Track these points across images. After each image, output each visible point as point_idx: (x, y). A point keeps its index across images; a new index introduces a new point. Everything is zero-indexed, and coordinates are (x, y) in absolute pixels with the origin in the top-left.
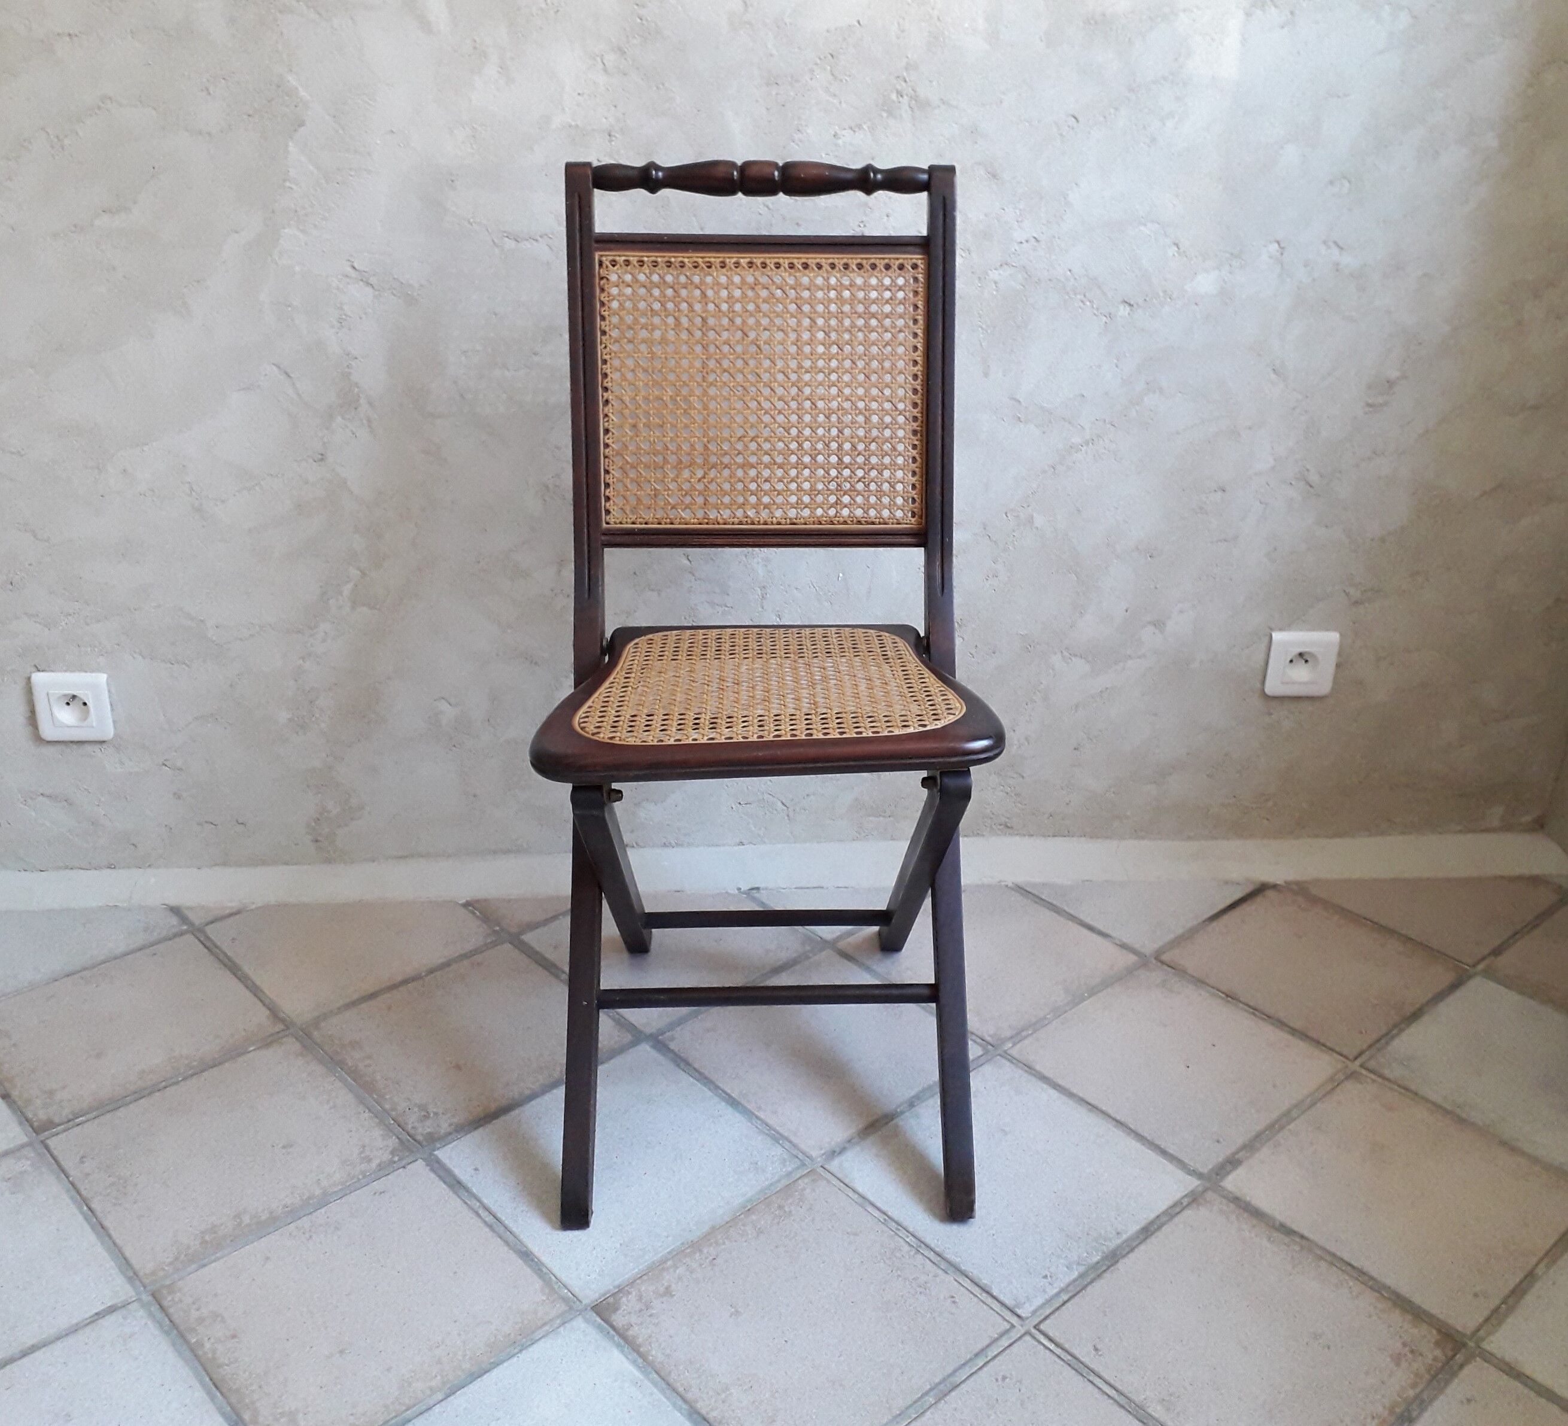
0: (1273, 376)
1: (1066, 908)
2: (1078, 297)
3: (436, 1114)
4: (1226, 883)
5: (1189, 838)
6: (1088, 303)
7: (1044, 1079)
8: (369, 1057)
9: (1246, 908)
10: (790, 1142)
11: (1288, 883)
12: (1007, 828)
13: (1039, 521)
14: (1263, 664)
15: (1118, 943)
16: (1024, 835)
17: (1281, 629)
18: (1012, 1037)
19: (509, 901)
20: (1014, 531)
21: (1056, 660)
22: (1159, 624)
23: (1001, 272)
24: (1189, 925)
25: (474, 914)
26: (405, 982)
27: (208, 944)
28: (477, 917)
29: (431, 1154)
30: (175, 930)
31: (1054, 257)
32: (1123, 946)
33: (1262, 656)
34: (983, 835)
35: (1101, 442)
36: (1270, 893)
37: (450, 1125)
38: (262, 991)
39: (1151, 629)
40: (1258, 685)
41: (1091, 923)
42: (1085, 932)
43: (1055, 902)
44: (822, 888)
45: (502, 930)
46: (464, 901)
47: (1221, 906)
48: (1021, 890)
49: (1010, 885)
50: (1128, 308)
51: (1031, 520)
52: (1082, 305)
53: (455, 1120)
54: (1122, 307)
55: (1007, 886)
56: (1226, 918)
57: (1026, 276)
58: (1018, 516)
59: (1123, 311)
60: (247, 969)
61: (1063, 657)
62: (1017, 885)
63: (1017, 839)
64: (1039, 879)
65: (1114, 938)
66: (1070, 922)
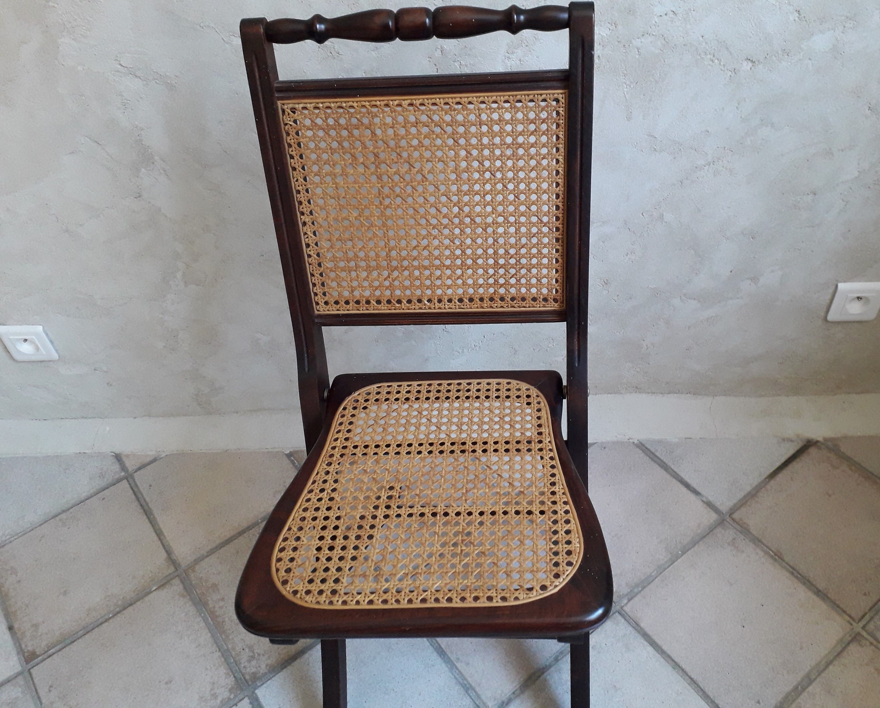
0: (868, 112)
1: (672, 467)
2: (709, 56)
3: (259, 655)
4: (784, 440)
5: (761, 396)
6: (716, 61)
7: (646, 636)
8: (223, 599)
9: (795, 466)
10: (475, 692)
11: (825, 439)
12: (637, 389)
13: (668, 217)
14: (828, 301)
15: (704, 499)
16: (649, 393)
17: (845, 282)
18: (627, 595)
20: (648, 224)
21: (676, 301)
22: (755, 279)
23: (643, 40)
24: (755, 483)
26: (248, 529)
27: (136, 489)
28: (296, 467)
29: (253, 692)
30: (117, 476)
31: (689, 27)
32: (709, 505)
33: (829, 297)
35: (720, 163)
36: (813, 451)
37: (267, 665)
38: (163, 534)
39: (749, 282)
40: (823, 314)
41: (689, 481)
42: (684, 490)
43: (665, 460)
47: (778, 464)
48: (641, 446)
49: (636, 442)
50: (750, 64)
51: (661, 217)
52: (711, 63)
53: (269, 662)
54: (745, 64)
55: (634, 443)
56: (780, 477)
57: (664, 42)
58: (652, 215)
59: (747, 66)
60: (157, 513)
61: (682, 300)
62: (640, 442)
63: (644, 396)
64: (656, 437)
65: (703, 496)
66: (674, 480)
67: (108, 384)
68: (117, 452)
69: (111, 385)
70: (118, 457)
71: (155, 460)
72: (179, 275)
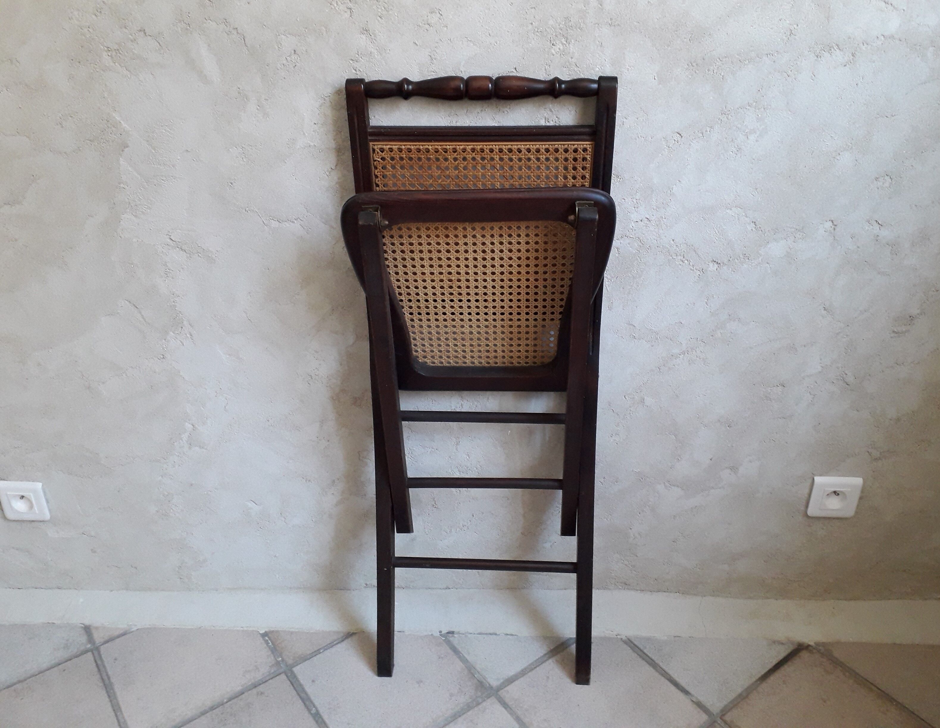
0: (824, 312)
1: (661, 664)
2: (679, 257)
4: (774, 642)
5: (750, 598)
6: (686, 261)
9: (787, 669)
11: (817, 644)
12: (626, 585)
13: (649, 401)
14: (806, 496)
15: (694, 700)
16: (637, 590)
17: (821, 475)
19: (292, 633)
20: (630, 407)
21: (660, 488)
22: (734, 469)
23: (622, 242)
24: (746, 685)
25: (267, 643)
26: (212, 708)
27: (99, 662)
28: (269, 647)
30: (82, 648)
31: (661, 231)
32: (699, 705)
33: (807, 491)
34: (610, 589)
35: (694, 352)
36: (804, 654)
38: (121, 711)
39: (728, 471)
40: (803, 508)
41: (678, 680)
42: (673, 688)
43: (653, 658)
44: (496, 634)
45: (283, 660)
46: (264, 632)
47: (769, 666)
48: (629, 643)
49: (624, 638)
50: (716, 266)
51: (642, 401)
52: (681, 263)
54: (711, 265)
55: (622, 639)
56: (772, 678)
57: (640, 244)
58: (633, 399)
59: (713, 267)
60: (117, 688)
61: (666, 486)
62: (628, 639)
63: (633, 593)
64: (644, 633)
65: (693, 696)
66: (663, 678)
67: (92, 550)
68: (87, 623)
69: (95, 552)
70: (87, 629)
71: (124, 634)
72: (185, 437)
